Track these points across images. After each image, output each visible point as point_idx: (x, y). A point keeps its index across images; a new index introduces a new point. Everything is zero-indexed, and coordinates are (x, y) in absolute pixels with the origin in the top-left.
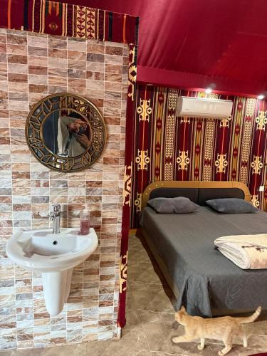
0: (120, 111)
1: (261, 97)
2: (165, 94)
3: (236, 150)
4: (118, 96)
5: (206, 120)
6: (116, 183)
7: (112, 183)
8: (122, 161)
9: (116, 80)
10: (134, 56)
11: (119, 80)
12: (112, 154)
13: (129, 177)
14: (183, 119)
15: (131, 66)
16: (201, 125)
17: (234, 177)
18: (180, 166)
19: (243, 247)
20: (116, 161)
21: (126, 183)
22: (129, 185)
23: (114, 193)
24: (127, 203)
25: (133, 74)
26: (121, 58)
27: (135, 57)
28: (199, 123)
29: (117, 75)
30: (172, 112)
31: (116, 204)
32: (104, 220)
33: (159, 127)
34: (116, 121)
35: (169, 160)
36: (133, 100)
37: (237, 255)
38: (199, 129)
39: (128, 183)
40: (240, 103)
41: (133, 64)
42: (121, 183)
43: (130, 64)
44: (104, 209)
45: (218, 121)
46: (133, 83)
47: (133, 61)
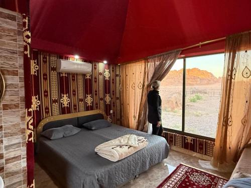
0: (17, 65)
1: (105, 62)
2: (48, 57)
3: (96, 91)
4: (14, 53)
5: (77, 74)
6: (18, 124)
7: (14, 125)
8: (23, 105)
9: (11, 40)
10: (27, 24)
11: (15, 40)
12: (12, 100)
13: (30, 118)
14: (62, 74)
15: (25, 31)
16: (74, 77)
17: (97, 107)
18: (64, 105)
19: (113, 148)
20: (17, 106)
21: (28, 123)
22: (31, 124)
23: (16, 134)
24: (30, 140)
25: (28, 37)
26: (15, 23)
27: (29, 25)
28: (73, 76)
29: (12, 36)
30: (54, 69)
31: (20, 143)
32: (7, 160)
33: (45, 79)
34: (14, 73)
35: (55, 101)
36: (29, 56)
37: (110, 154)
38: (73, 80)
39: (30, 123)
40: (95, 65)
41: (27, 30)
42: (24, 124)
43: (24, 29)
44: (6, 150)
45: (84, 75)
46: (28, 44)
47: (27, 28)
